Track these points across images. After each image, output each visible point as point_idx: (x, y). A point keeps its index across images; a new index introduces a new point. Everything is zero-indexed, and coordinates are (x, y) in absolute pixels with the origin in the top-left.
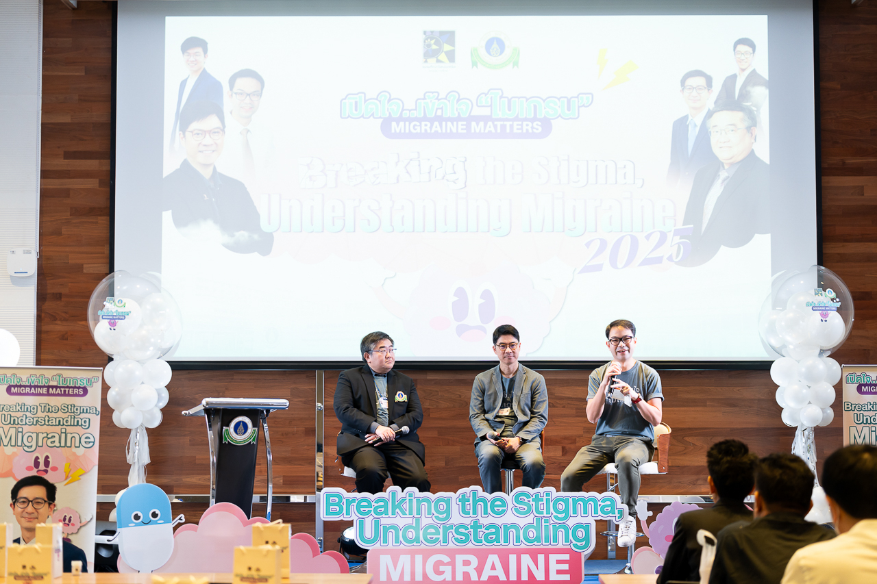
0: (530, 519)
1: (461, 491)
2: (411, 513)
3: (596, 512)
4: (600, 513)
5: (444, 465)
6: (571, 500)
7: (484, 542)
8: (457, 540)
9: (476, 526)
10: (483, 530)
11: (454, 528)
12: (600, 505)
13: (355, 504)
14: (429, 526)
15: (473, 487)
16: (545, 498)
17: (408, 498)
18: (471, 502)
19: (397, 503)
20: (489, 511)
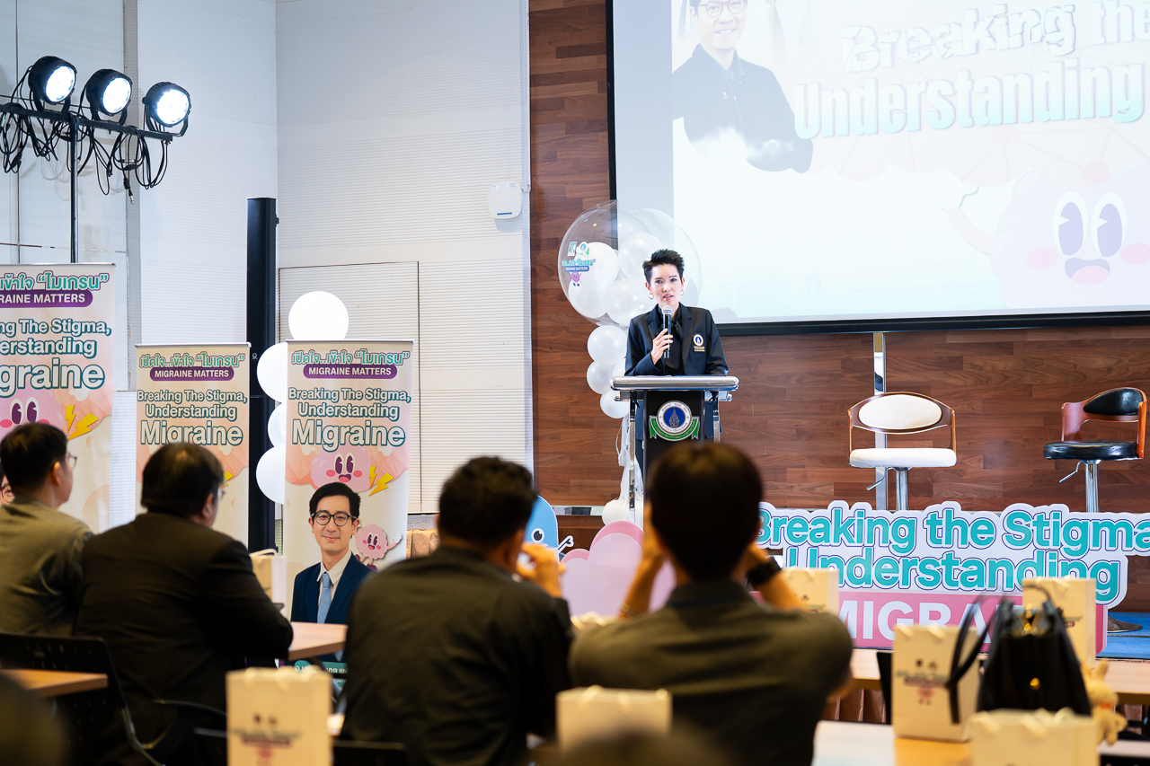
0: (1028, 553)
1: (930, 509)
2: (860, 540)
3: (1129, 544)
4: (1134, 545)
5: (1053, 468)
6: (1091, 524)
7: (960, 585)
8: (922, 580)
9: (950, 561)
10: (960, 567)
11: (919, 563)
12: (1136, 533)
13: (786, 526)
14: (884, 560)
15: (947, 504)
16: (1051, 521)
17: (856, 518)
18: (944, 525)
19: (841, 526)
20: (969, 539)
